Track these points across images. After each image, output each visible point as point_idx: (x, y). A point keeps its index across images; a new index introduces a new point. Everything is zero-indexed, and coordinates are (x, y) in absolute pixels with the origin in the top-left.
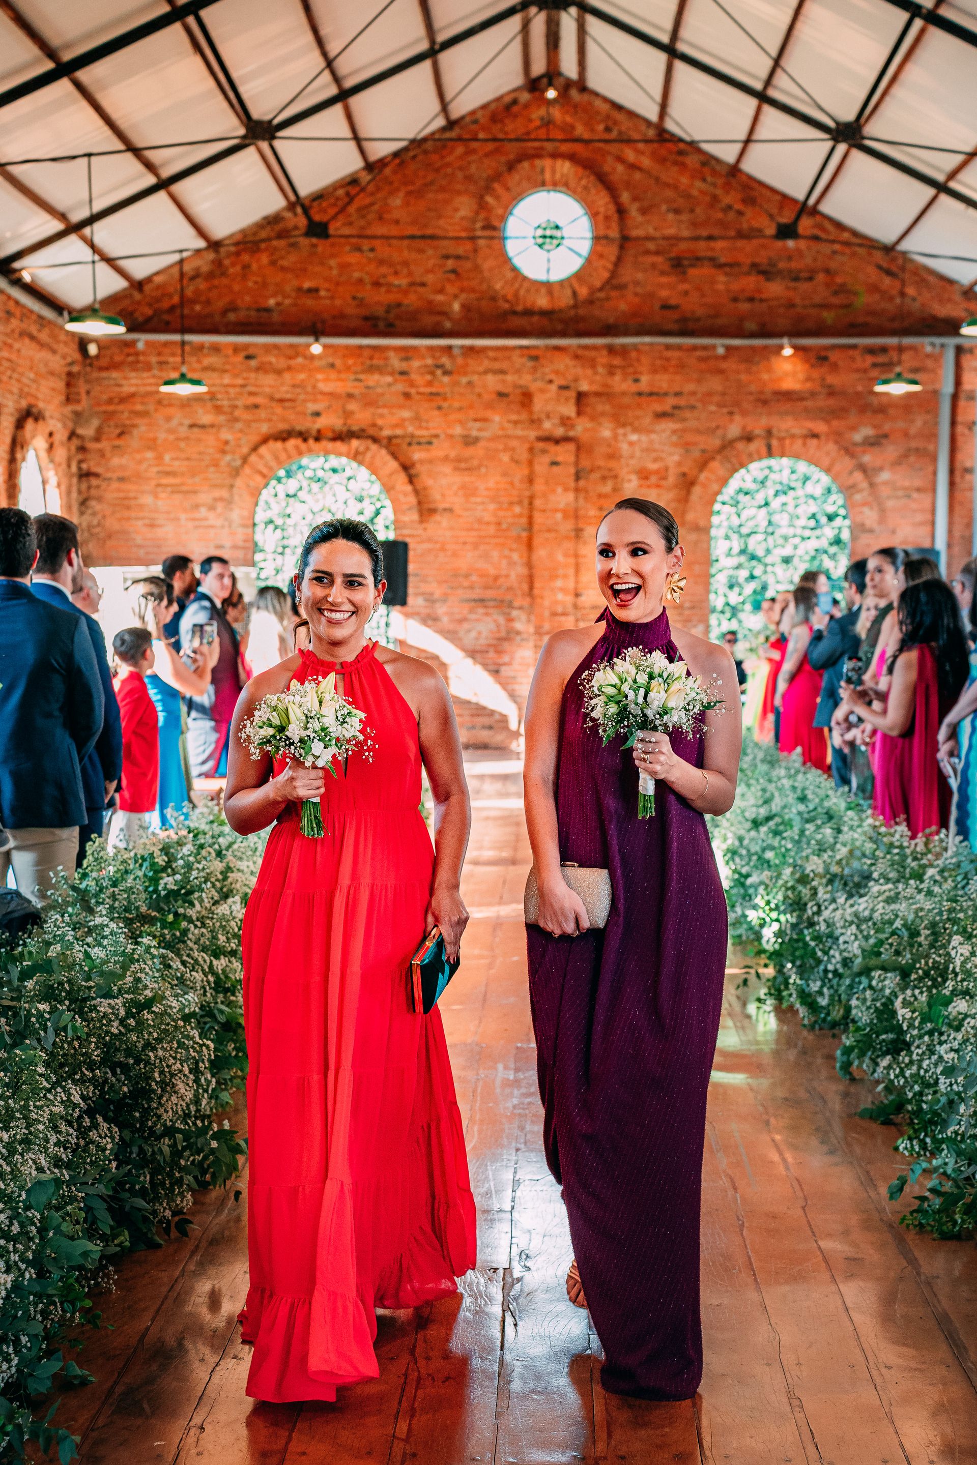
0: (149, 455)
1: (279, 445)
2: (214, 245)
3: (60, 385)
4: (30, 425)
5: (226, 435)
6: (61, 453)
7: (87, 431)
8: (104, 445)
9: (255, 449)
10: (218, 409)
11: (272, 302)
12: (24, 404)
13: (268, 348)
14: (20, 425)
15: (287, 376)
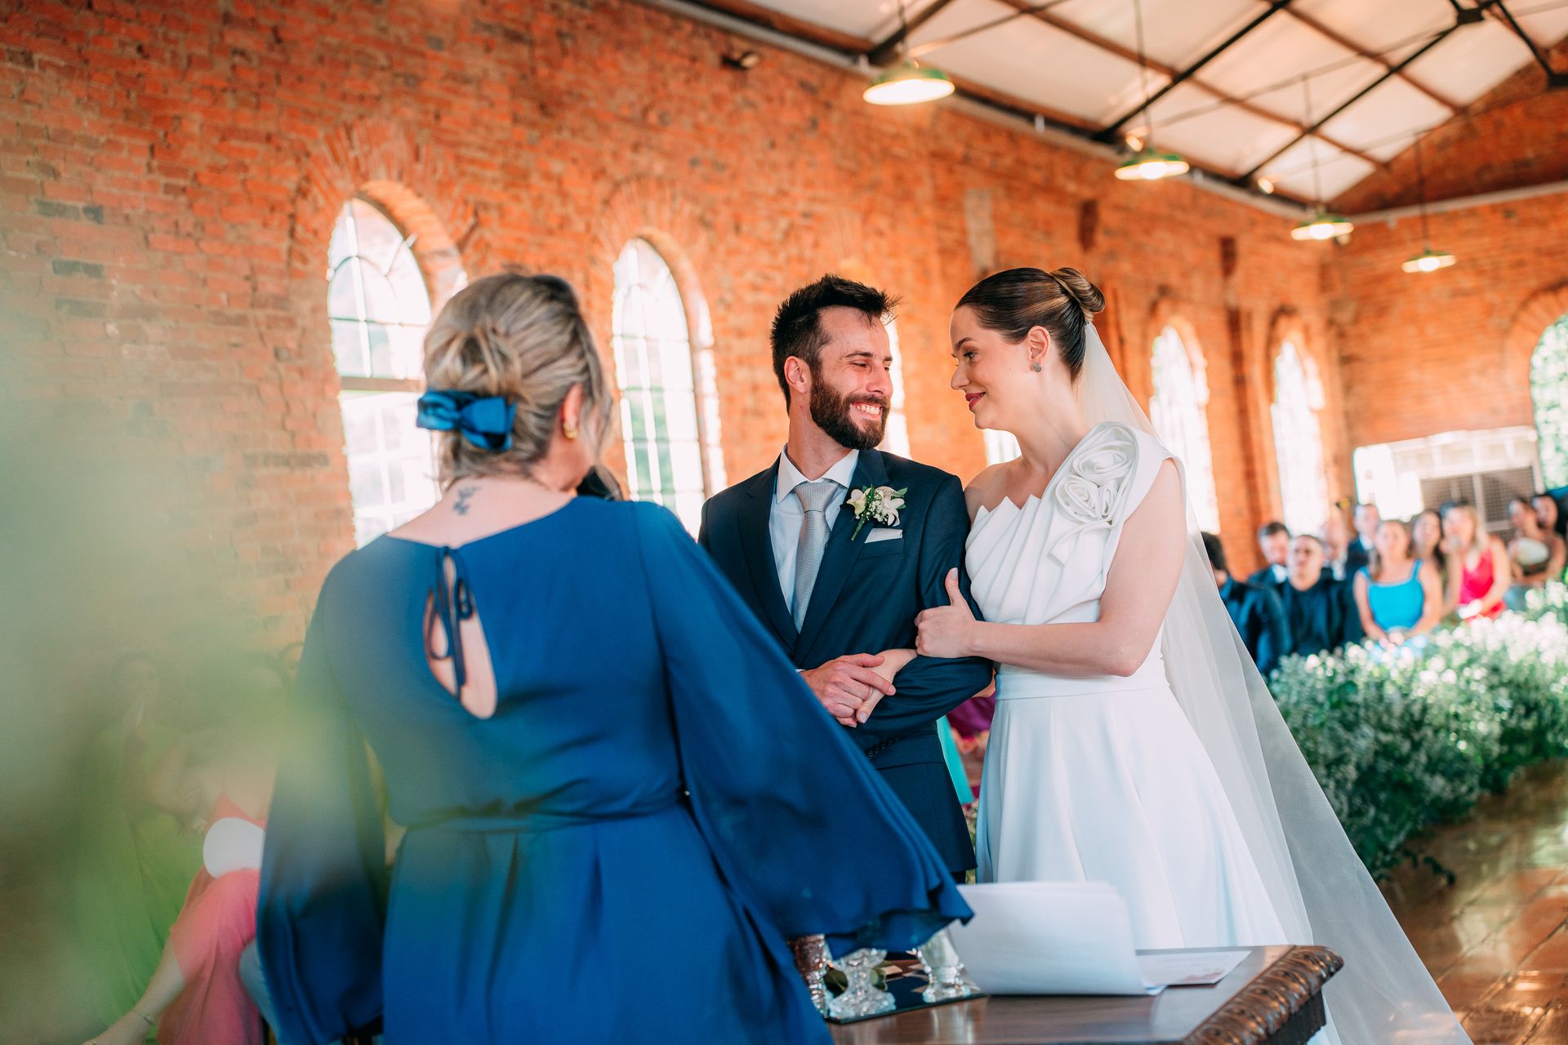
0: (1411, 331)
1: (1549, 299)
2: (1460, 111)
3: (1312, 277)
4: (1283, 323)
5: (1492, 296)
6: (1319, 343)
7: (1345, 316)
8: (1364, 328)
9: (1524, 305)
10: (1480, 273)
11: (1529, 154)
12: (1276, 303)
13: (1528, 202)
14: (1273, 323)
15: (1554, 227)
